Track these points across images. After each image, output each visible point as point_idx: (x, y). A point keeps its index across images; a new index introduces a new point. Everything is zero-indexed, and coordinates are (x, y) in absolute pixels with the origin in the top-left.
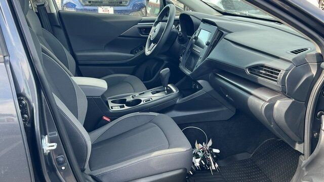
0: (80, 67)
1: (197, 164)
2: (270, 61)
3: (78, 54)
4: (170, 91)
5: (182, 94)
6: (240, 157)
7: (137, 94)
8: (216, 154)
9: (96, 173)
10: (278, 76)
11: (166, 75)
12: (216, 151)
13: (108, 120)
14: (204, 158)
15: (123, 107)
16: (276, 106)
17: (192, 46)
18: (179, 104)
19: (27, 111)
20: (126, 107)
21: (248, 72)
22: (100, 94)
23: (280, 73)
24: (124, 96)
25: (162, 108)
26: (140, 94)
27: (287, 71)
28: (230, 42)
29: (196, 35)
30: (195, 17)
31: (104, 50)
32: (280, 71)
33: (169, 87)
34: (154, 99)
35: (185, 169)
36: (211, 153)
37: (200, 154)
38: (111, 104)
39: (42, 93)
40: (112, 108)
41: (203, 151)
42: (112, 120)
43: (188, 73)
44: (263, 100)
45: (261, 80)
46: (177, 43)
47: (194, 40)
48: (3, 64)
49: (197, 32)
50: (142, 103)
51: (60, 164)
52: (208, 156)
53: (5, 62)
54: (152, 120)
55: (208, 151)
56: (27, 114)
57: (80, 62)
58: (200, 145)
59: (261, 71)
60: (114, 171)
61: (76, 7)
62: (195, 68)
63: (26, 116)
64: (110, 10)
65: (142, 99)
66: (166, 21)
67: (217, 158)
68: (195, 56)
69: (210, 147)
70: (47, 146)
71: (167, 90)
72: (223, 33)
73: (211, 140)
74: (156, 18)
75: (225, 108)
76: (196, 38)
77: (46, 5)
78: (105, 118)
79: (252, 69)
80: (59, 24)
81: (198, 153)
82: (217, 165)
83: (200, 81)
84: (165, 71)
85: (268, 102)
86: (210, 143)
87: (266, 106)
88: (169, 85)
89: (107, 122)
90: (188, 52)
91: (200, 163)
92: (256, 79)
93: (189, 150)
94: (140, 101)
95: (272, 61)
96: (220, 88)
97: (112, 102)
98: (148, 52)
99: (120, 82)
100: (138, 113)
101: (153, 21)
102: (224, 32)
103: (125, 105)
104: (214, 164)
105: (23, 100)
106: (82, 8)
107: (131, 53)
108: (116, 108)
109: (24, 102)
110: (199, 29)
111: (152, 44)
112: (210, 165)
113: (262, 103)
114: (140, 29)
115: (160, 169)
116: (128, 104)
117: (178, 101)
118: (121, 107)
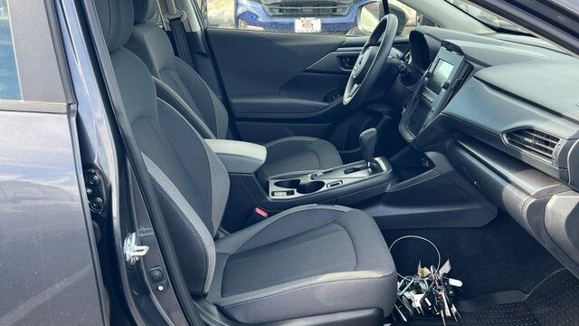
0: (237, 123)
1: (417, 304)
2: (545, 120)
3: (234, 101)
4: (376, 169)
5: (397, 174)
6: (504, 297)
7: (320, 173)
8: (454, 288)
9: (227, 301)
10: (554, 150)
11: (370, 140)
12: (456, 283)
13: (264, 214)
14: (430, 295)
15: (292, 193)
16: (550, 205)
17: (422, 90)
18: (390, 193)
19: (102, 192)
20: (297, 195)
21: (505, 140)
22: (252, 170)
23: (557, 144)
24: (297, 176)
25: (360, 199)
26: (324, 173)
27: (571, 140)
28: (482, 84)
29: (431, 70)
30: (432, 36)
31: (278, 95)
32: (558, 140)
33: (376, 162)
34: (345, 182)
35: (380, 311)
36: (445, 286)
37: (424, 286)
38: (272, 188)
39: (129, 164)
40: (273, 195)
41: (429, 282)
42: (269, 215)
43: (410, 137)
44: (528, 194)
45: (526, 155)
46: (399, 84)
47: (426, 79)
48: (66, 116)
49: (434, 64)
50: (325, 188)
51: (155, 281)
52: (440, 291)
53: (69, 113)
54: (337, 220)
55: (439, 281)
56: (102, 198)
57: (237, 115)
58: (426, 270)
59: (526, 139)
60: (253, 302)
61: (259, 19)
62: (422, 130)
63: (99, 200)
64: (315, 25)
65: (326, 182)
66: (378, 45)
67: (456, 296)
68: (425, 107)
69: (445, 274)
70: (132, 249)
71: (372, 167)
72: (472, 68)
73: (448, 262)
74: (367, 39)
75: (476, 206)
76: (430, 76)
77: (183, 19)
78: (258, 211)
79: (512, 134)
80: (204, 51)
81: (421, 284)
82: (454, 309)
83: (430, 154)
84: (369, 133)
85: (534, 197)
86: (446, 268)
87: (532, 204)
88: (377, 159)
89: (262, 218)
90: (416, 100)
91: (423, 302)
92: (519, 153)
93: (388, 276)
94: (322, 184)
95: (547, 120)
96: (463, 167)
97: (276, 184)
98: (347, 99)
99: (300, 150)
100: (315, 206)
101: (361, 45)
102: (475, 65)
103: (295, 190)
104: (450, 307)
105: (94, 174)
106: (268, 20)
107: (325, 101)
108: (279, 194)
109: (96, 178)
110: (436, 60)
111: (356, 86)
112: (441, 307)
113: (524, 198)
114: (341, 57)
115: (332, 305)
116: (302, 189)
117: (388, 189)
118: (289, 193)
